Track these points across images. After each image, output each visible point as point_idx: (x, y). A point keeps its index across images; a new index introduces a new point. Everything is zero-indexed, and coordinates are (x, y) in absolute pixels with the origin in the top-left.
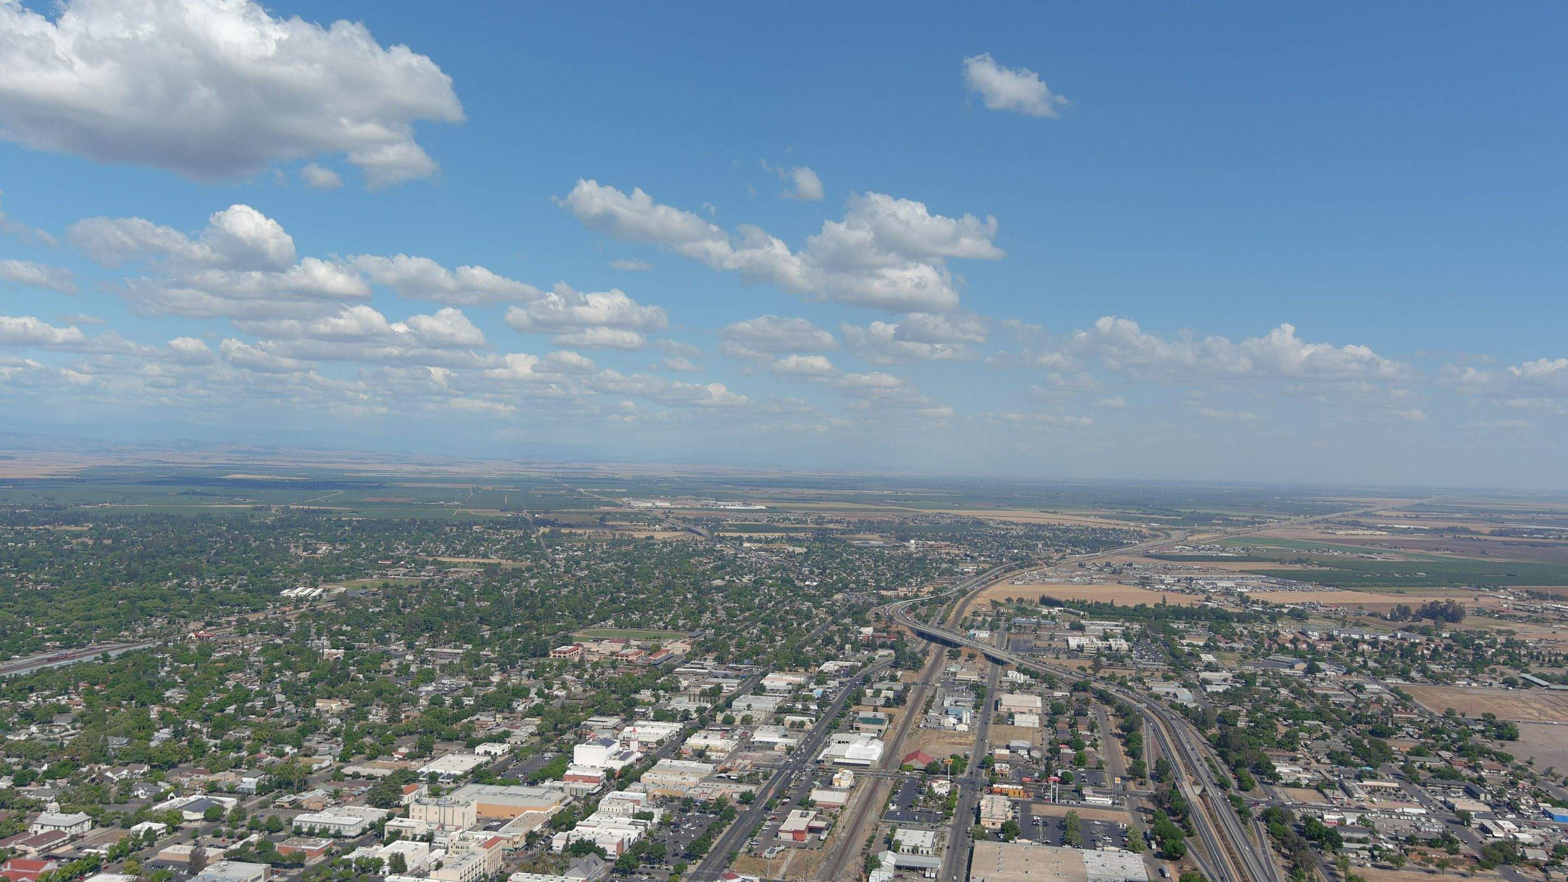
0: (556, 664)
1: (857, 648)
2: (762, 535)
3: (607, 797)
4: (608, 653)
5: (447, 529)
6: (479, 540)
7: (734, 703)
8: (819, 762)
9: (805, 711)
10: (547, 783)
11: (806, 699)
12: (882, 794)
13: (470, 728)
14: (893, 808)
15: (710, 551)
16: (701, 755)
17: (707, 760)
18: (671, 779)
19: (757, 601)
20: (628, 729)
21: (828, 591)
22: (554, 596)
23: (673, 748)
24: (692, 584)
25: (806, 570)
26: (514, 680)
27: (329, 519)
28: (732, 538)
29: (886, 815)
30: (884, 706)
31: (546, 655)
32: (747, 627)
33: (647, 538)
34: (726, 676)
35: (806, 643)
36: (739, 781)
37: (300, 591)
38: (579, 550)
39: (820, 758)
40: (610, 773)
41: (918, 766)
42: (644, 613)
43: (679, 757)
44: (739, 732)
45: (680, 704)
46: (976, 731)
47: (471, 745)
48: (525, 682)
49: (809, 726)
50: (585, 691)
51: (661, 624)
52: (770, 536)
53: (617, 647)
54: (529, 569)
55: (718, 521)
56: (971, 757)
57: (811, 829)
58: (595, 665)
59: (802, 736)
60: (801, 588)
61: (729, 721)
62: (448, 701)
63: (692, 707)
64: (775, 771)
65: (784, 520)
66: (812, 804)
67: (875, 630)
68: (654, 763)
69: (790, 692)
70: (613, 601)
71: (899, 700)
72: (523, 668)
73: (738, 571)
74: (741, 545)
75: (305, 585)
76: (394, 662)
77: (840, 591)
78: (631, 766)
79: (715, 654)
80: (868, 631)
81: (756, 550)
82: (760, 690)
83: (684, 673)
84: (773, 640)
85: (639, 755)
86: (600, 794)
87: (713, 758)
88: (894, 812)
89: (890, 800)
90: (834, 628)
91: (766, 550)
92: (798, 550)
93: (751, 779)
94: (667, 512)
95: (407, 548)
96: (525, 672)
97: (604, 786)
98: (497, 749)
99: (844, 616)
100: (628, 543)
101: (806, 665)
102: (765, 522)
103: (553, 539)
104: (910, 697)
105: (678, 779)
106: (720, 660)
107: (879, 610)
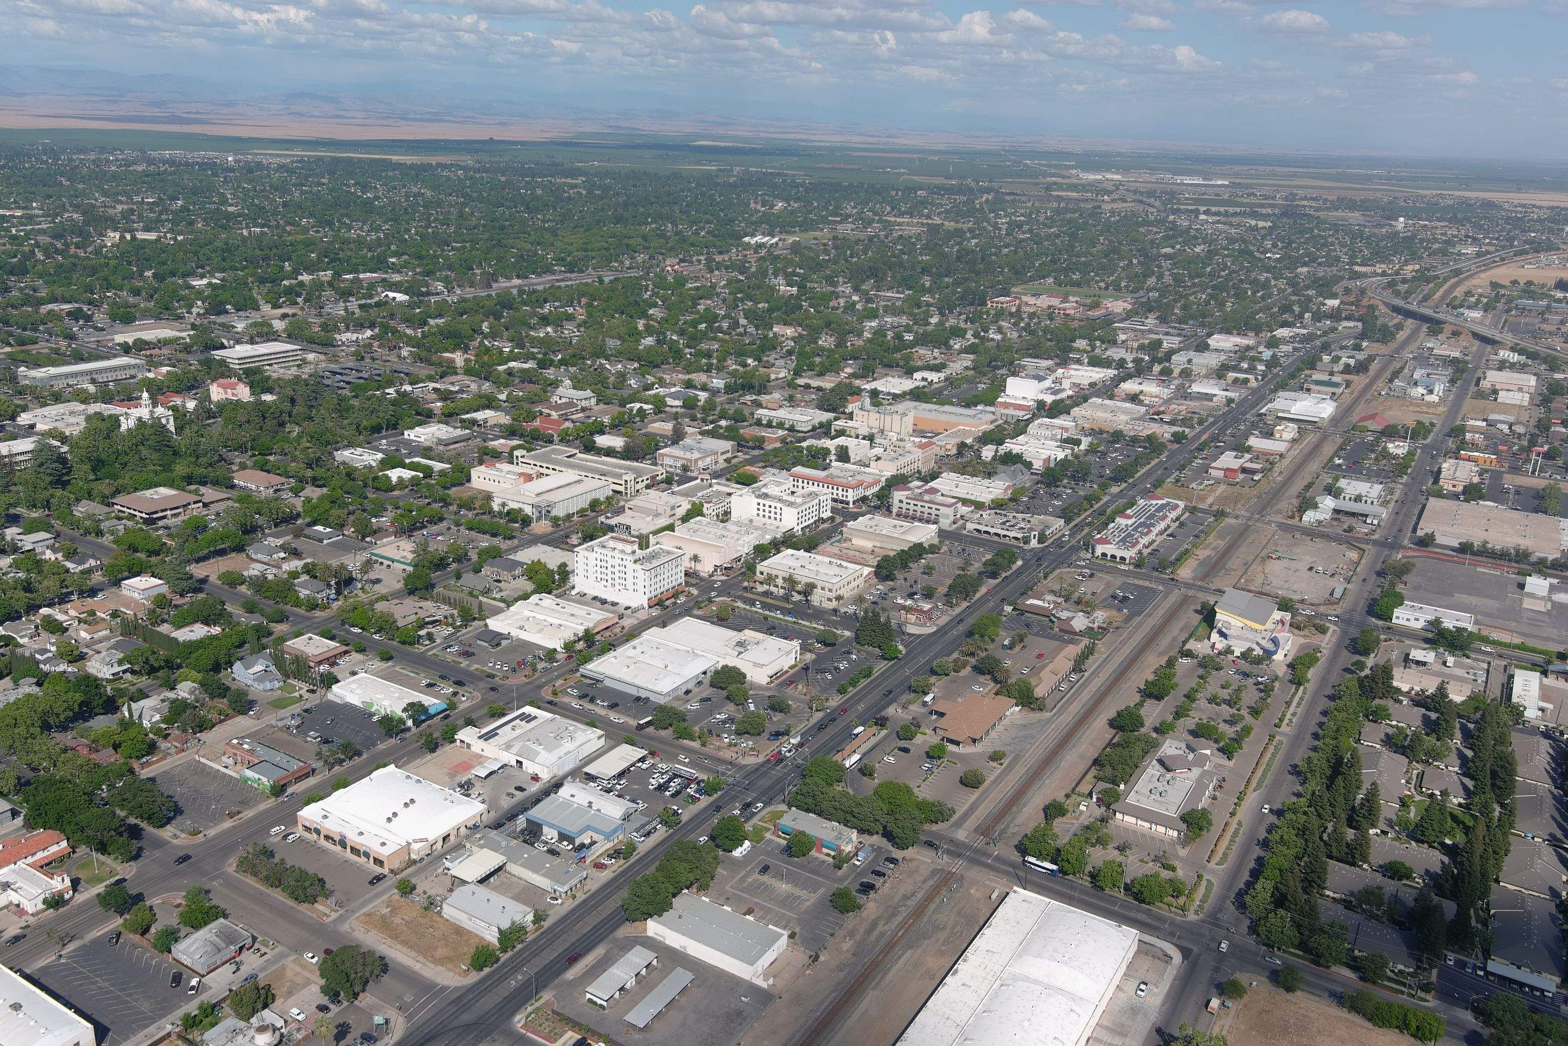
0: (993, 312)
1: (1318, 317)
2: (1222, 209)
3: (1037, 422)
4: (1045, 306)
5: (893, 193)
6: (923, 203)
7: (1174, 357)
8: (1261, 415)
9: (1252, 369)
10: (980, 407)
11: (1253, 359)
12: (1328, 449)
13: (908, 358)
14: (1338, 461)
15: (1162, 222)
16: (1134, 398)
17: (1141, 403)
18: (1101, 415)
19: (1209, 269)
20: (1060, 371)
21: (1292, 262)
22: (995, 254)
23: (1107, 390)
24: (1138, 251)
25: (1268, 244)
26: (951, 322)
27: (784, 181)
28: (1187, 210)
29: (1329, 466)
30: (1342, 372)
31: (984, 304)
32: (1194, 293)
33: (1094, 208)
34: (1167, 334)
35: (1261, 310)
36: (1172, 423)
37: (759, 239)
38: (1022, 215)
39: (1263, 411)
40: (1041, 404)
41: (1372, 428)
42: (1085, 273)
43: (1111, 398)
44: (1176, 382)
45: (1116, 353)
46: (1448, 404)
47: (909, 372)
48: (962, 325)
49: (1253, 384)
50: (1020, 336)
51: (1102, 284)
52: (1231, 210)
53: (1055, 302)
54: (971, 230)
55: (1173, 194)
56: (1438, 426)
57: (1244, 470)
58: (1032, 315)
59: (1244, 392)
60: (1260, 259)
61: (1167, 372)
62: (890, 335)
63: (1129, 357)
64: (1211, 420)
65: (1249, 195)
66: (1249, 449)
67: (1342, 302)
68: (1086, 401)
69: (1236, 352)
70: (1054, 262)
71: (1362, 367)
72: (960, 314)
73: (1192, 240)
74: (1197, 217)
75: (763, 234)
76: (842, 301)
77: (1305, 264)
78: (1062, 400)
79: (1158, 314)
80: (1333, 303)
81: (1213, 223)
82: (1202, 347)
83: (1122, 329)
84: (1222, 305)
85: (1070, 393)
86: (1029, 422)
87: (1146, 402)
88: (1339, 465)
89: (1335, 454)
90: (1294, 298)
91: (1224, 224)
92: (1261, 224)
93: (1185, 422)
94: (1120, 184)
95: (855, 207)
96: (963, 317)
97: (1034, 415)
98: (933, 376)
99: (1307, 288)
100: (1074, 211)
101: (1257, 330)
102: (1226, 197)
103: (997, 205)
104: (1374, 367)
105: (1109, 416)
106: (1163, 320)
107: (1351, 284)
